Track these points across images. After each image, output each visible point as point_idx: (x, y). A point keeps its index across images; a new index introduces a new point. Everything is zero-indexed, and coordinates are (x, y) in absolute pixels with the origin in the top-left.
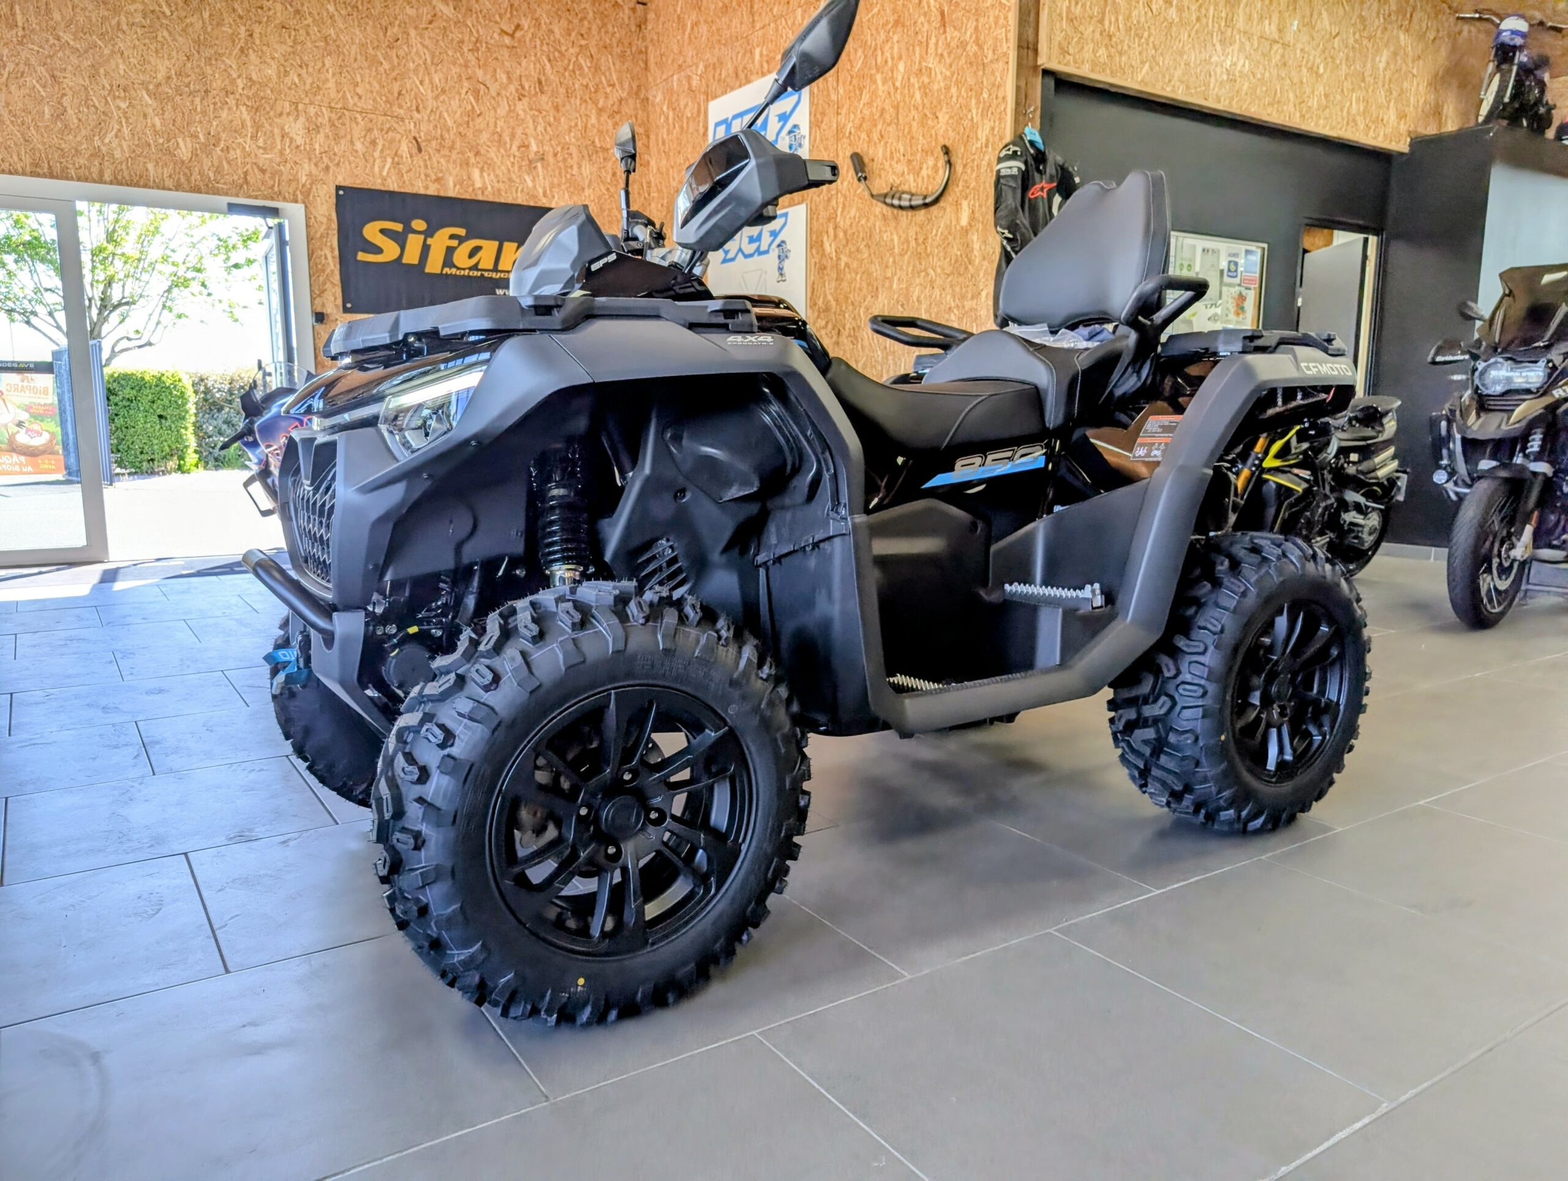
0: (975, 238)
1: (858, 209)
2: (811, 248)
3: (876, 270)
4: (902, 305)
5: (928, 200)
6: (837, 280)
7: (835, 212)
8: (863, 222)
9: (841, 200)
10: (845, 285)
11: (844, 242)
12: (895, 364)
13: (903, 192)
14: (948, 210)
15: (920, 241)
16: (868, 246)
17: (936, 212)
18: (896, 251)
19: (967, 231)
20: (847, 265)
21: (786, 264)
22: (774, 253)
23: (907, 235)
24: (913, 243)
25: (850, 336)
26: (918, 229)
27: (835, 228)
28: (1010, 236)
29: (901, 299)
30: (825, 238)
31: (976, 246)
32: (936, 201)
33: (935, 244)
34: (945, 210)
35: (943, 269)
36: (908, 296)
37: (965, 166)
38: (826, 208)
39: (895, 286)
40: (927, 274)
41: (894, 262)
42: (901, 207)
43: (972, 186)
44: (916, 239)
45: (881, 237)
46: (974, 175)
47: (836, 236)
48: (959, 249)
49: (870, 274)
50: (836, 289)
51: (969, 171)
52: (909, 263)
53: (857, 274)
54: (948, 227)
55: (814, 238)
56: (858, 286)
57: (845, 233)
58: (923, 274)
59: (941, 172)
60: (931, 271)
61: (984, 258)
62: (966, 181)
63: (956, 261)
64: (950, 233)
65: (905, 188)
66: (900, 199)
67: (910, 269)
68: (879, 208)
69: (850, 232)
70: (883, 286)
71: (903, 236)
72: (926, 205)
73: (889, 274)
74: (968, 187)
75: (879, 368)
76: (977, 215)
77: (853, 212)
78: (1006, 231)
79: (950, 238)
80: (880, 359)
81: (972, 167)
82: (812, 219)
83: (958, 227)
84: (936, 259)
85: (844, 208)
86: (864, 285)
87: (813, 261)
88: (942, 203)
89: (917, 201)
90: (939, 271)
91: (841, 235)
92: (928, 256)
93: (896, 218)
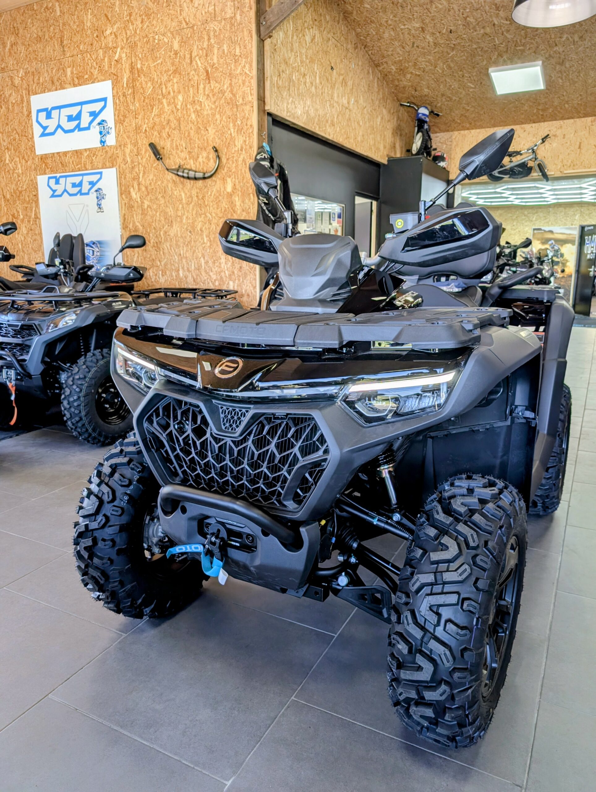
0: (237, 199)
1: (155, 175)
2: (121, 194)
3: (170, 211)
4: (190, 232)
5: (206, 175)
6: (142, 214)
7: (138, 175)
8: (159, 183)
9: (142, 169)
10: (148, 218)
11: (146, 193)
12: (188, 264)
13: (185, 169)
14: (218, 182)
15: (200, 198)
16: (163, 197)
17: (210, 182)
18: (184, 201)
19: (231, 195)
20: (148, 206)
21: (103, 202)
22: (93, 195)
23: (191, 193)
24: (195, 198)
25: (154, 246)
26: (198, 191)
27: (139, 184)
28: (267, 202)
29: (189, 228)
30: (132, 190)
31: (238, 204)
32: (211, 176)
33: (210, 200)
34: (216, 182)
35: (217, 214)
36: (193, 227)
37: (228, 159)
38: (131, 173)
39: (184, 221)
40: (206, 216)
41: (183, 207)
42: (183, 177)
43: (233, 171)
44: (197, 196)
45: (172, 193)
46: (234, 165)
47: (139, 189)
48: (226, 204)
49: (166, 213)
50: (142, 219)
51: (231, 162)
52: (193, 209)
53: (156, 212)
54: (219, 192)
55: (123, 189)
56: (158, 219)
57: (146, 188)
58: (203, 216)
59: (212, 161)
60: (208, 215)
61: (243, 211)
62: (229, 168)
63: (225, 211)
64: (220, 195)
65: (188, 167)
66: (183, 172)
67: (194, 212)
68: (170, 176)
69: (149, 188)
70: (176, 220)
71: (188, 194)
72: (204, 178)
73: (180, 213)
74: (230, 171)
75: (177, 265)
76: (237, 187)
77: (151, 177)
78: (265, 199)
79: (220, 198)
80: (177, 260)
81: (233, 161)
82: (120, 178)
83: (225, 192)
84: (211, 208)
85: (144, 173)
86: (163, 219)
87: (123, 202)
88: (214, 178)
89: (192, 174)
90: (214, 215)
91: (144, 189)
92: (206, 206)
93: (182, 183)
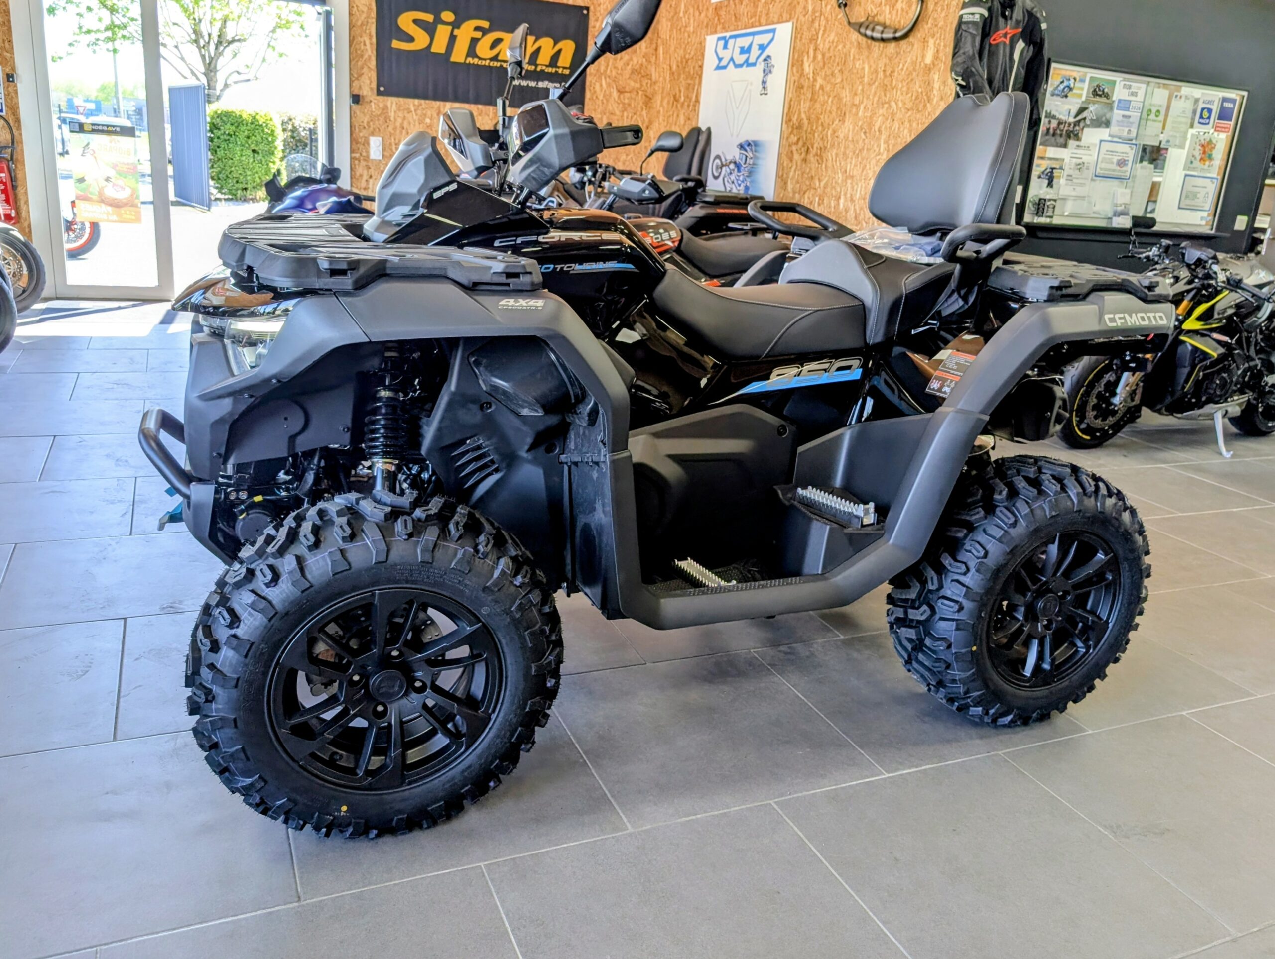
0: (936, 77)
1: (837, 34)
2: (793, 66)
3: (846, 95)
4: (865, 133)
5: (898, 35)
6: (811, 100)
7: (817, 34)
8: (840, 47)
9: (823, 23)
10: (818, 105)
11: (821, 64)
12: (853, 187)
13: (878, 24)
14: (916, 46)
15: (888, 73)
16: (841, 71)
17: (905, 46)
18: (866, 79)
19: (930, 69)
20: (822, 87)
21: (770, 78)
22: (761, 66)
23: (877, 65)
24: (881, 75)
25: (816, 155)
26: (887, 61)
27: (816, 50)
28: (964, 83)
29: (865, 127)
30: (805, 58)
31: (936, 85)
32: (906, 36)
33: (901, 77)
34: (913, 45)
35: (905, 103)
36: (870, 125)
37: (936, 4)
38: (809, 30)
39: (860, 114)
40: (890, 106)
41: (863, 90)
42: (872, 38)
43: (940, 25)
44: (884, 71)
45: (854, 64)
46: (943, 15)
47: (815, 57)
48: (920, 87)
49: (840, 99)
50: (810, 109)
51: (939, 10)
52: (875, 93)
53: (829, 96)
54: (914, 63)
55: (796, 56)
56: (829, 109)
57: (823, 55)
58: (886, 105)
59: (914, 7)
60: (893, 104)
61: (942, 99)
62: (935, 19)
63: (917, 98)
64: (914, 69)
65: (880, 19)
66: (873, 30)
67: (876, 99)
68: (855, 36)
69: (827, 55)
70: (850, 111)
71: (874, 66)
72: (896, 39)
73: (857, 102)
74: (936, 26)
75: (839, 189)
76: (941, 55)
77: (832, 37)
78: (960, 78)
79: (915, 74)
80: (840, 181)
81: (943, 6)
82: (796, 38)
83: (923, 64)
84: (899, 92)
85: (825, 31)
86: (834, 109)
87: (793, 78)
88: (911, 39)
89: (888, 35)
90: (900, 104)
91: (820, 57)
92: (893, 89)
93: (869, 47)
